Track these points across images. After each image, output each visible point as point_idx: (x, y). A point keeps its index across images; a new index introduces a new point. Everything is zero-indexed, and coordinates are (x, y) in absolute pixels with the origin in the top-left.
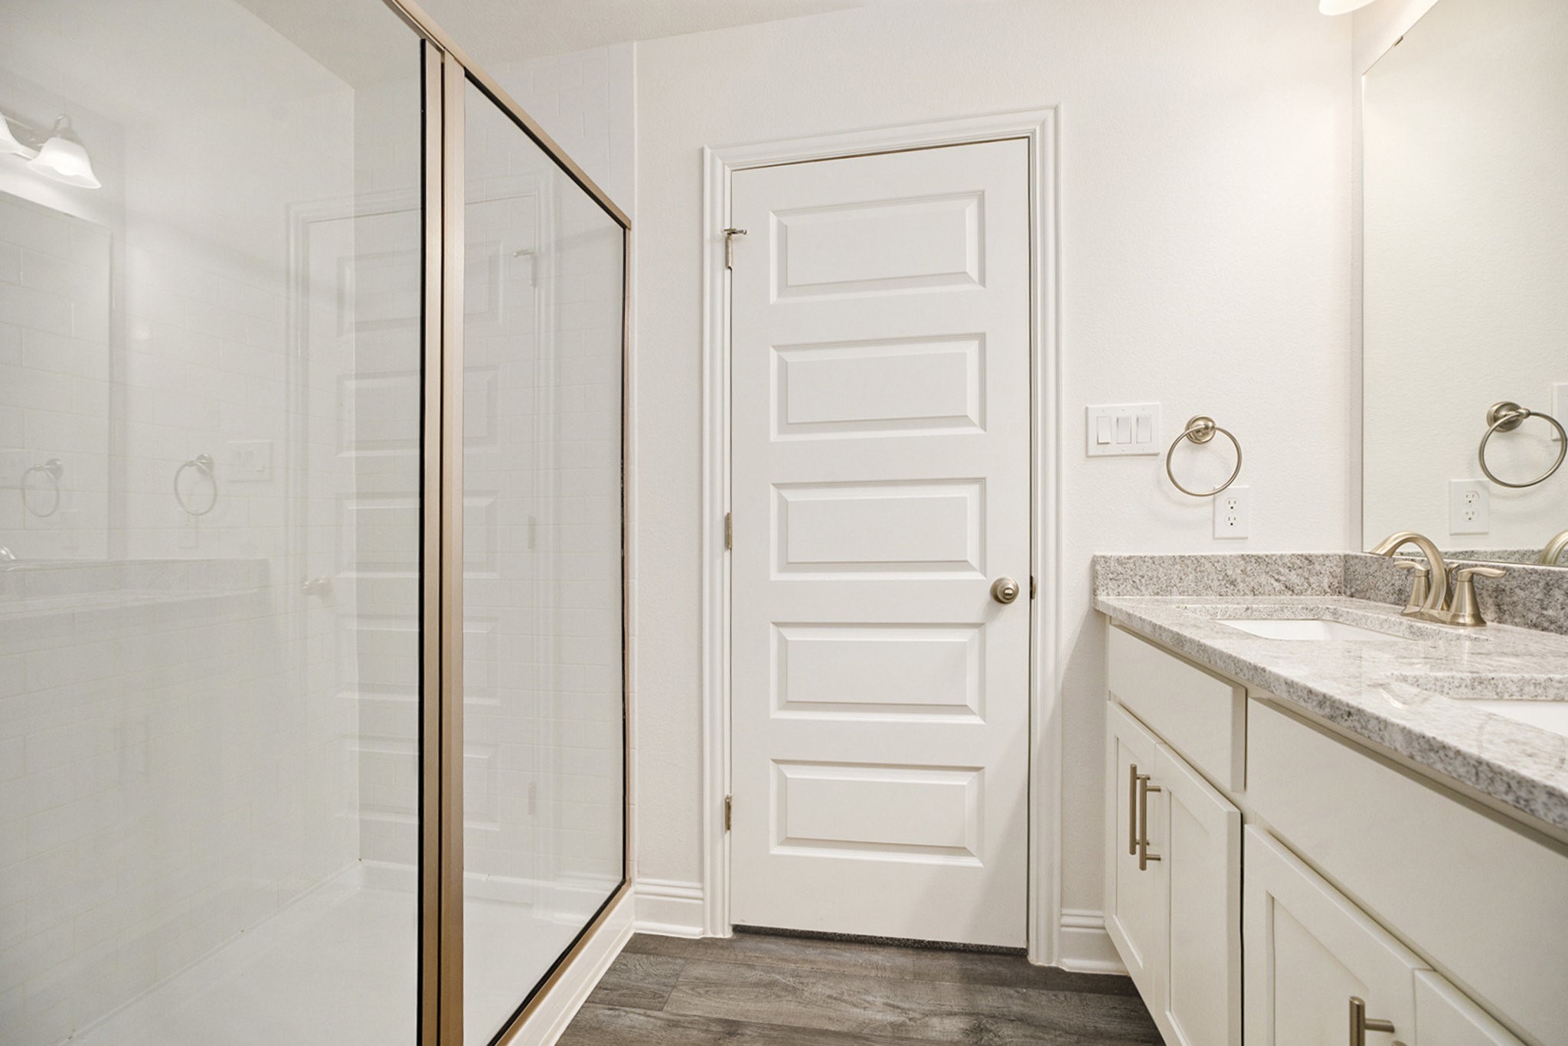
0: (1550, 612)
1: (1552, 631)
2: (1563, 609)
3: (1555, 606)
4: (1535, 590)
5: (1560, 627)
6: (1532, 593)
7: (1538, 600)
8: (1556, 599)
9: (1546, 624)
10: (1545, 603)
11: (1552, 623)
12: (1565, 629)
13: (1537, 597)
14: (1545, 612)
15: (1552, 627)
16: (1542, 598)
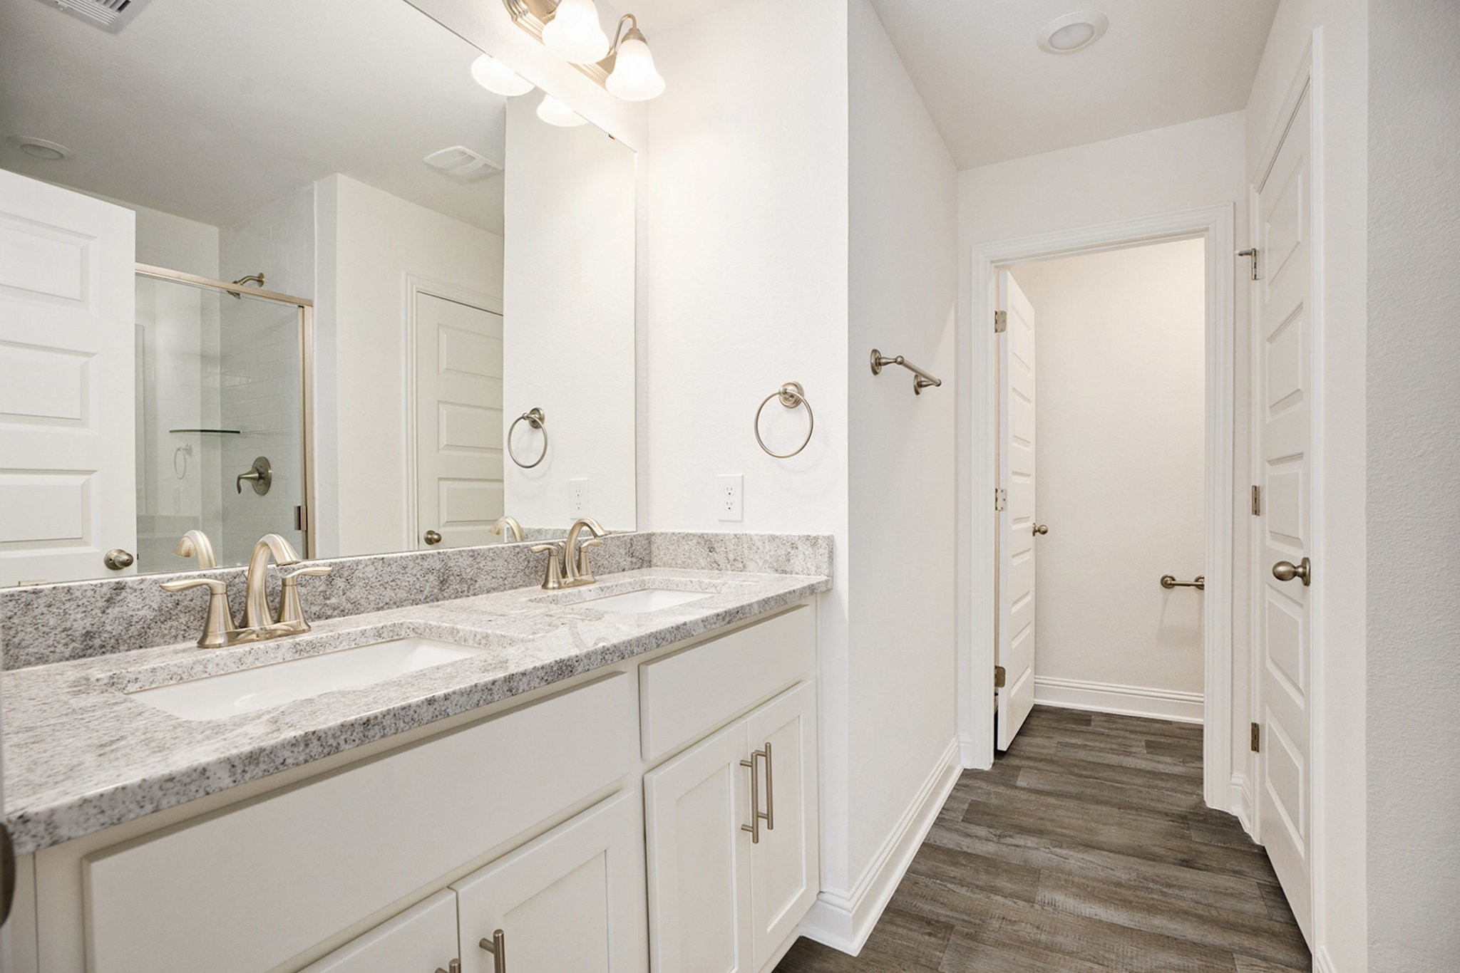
0: (333, 601)
1: (335, 616)
2: (344, 594)
3: (337, 593)
4: (318, 584)
5: (343, 611)
6: (314, 587)
7: (321, 592)
8: (338, 587)
9: (329, 613)
10: (328, 593)
11: (334, 609)
12: (347, 611)
13: (320, 589)
14: (328, 602)
15: (335, 613)
16: (324, 589)
